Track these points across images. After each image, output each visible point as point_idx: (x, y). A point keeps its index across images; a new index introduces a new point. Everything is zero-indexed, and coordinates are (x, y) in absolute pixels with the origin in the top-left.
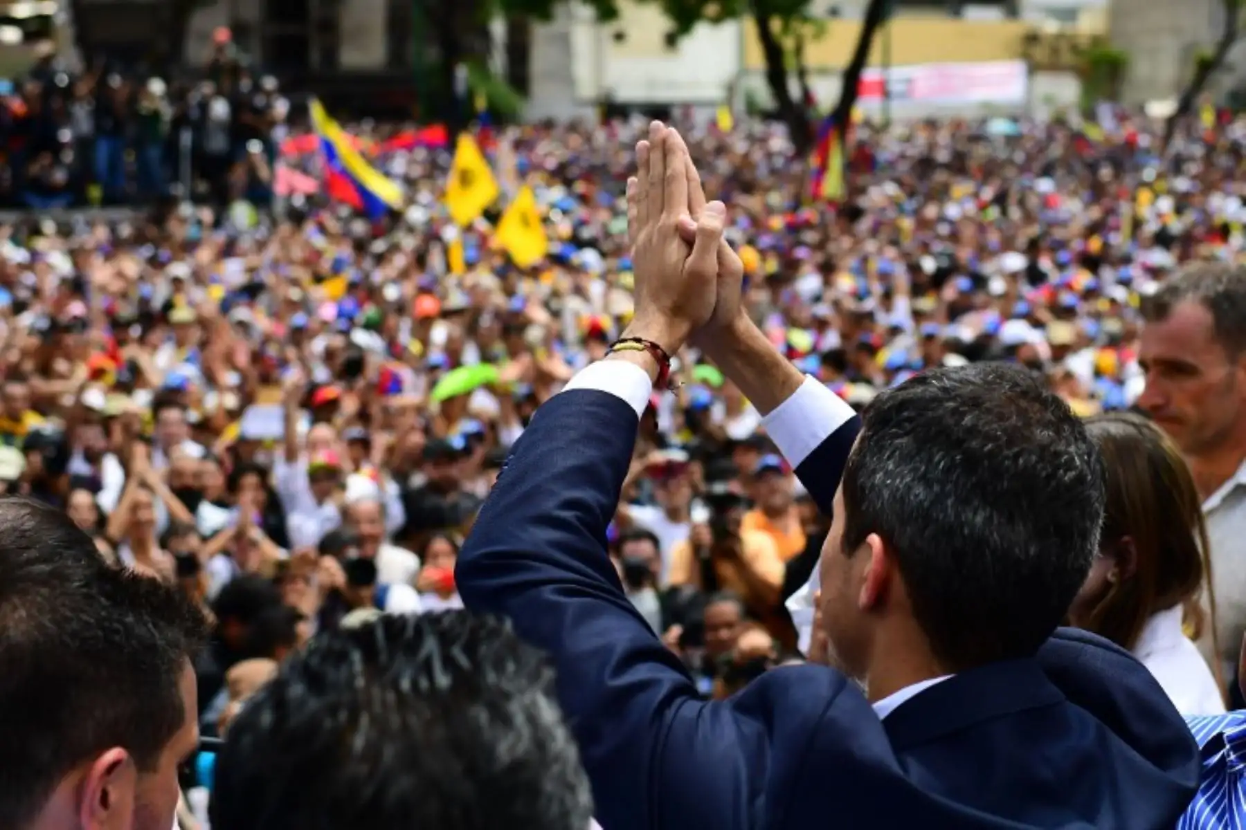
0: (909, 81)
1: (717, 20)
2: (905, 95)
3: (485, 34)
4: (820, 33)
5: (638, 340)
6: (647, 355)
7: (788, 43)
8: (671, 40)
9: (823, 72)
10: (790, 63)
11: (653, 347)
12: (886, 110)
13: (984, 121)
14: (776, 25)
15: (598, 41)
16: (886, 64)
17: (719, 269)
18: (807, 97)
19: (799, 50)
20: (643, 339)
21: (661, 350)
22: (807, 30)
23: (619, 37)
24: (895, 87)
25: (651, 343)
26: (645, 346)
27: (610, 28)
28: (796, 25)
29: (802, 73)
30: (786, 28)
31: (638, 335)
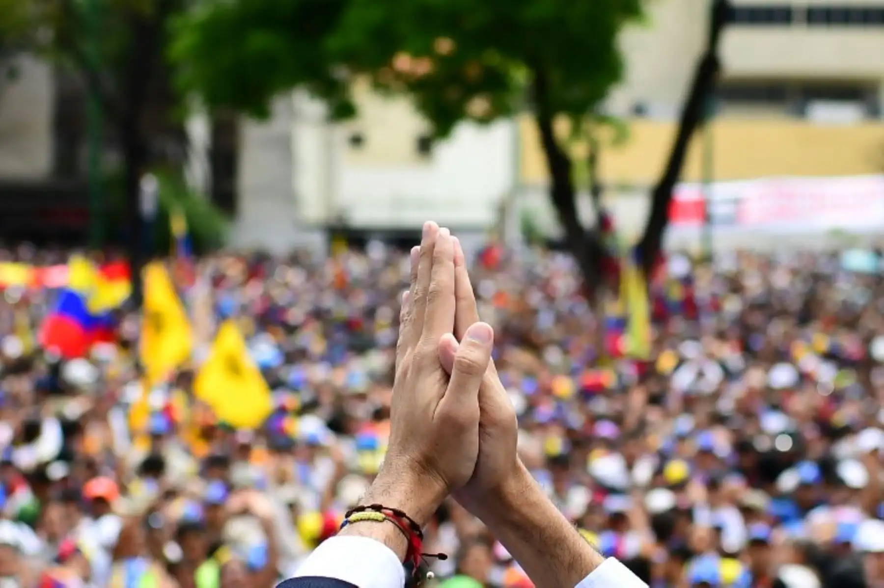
0: (737, 202)
1: (484, 121)
2: (733, 220)
3: (181, 136)
4: (621, 137)
5: (377, 508)
6: (389, 527)
7: (578, 151)
8: (425, 146)
9: (625, 188)
10: (580, 177)
11: (398, 515)
12: (706, 239)
13: (834, 256)
14: (562, 126)
15: (328, 146)
16: (707, 179)
17: (481, 415)
18: (604, 222)
19: (592, 160)
20: (384, 506)
21: (408, 518)
22: (604, 134)
23: (357, 141)
24: (720, 210)
25: (393, 510)
26: (386, 514)
27: (343, 130)
28: (588, 125)
29: (596, 191)
30: (576, 131)
31: (378, 502)
